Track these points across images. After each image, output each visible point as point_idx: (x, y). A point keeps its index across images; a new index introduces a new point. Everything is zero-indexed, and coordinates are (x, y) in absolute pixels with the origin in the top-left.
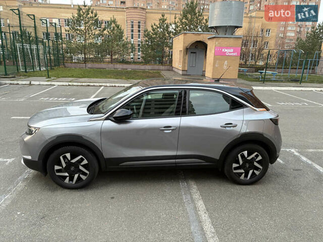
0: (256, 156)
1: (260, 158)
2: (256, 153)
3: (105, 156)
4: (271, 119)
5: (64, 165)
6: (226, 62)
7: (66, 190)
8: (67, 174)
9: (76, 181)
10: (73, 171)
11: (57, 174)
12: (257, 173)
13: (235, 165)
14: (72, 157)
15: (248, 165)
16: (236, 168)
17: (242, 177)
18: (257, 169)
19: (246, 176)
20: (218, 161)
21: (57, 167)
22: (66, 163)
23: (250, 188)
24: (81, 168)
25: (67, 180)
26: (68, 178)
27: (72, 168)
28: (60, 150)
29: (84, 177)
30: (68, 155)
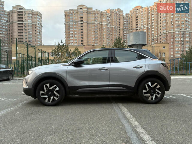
0: (156, 85)
1: (158, 86)
2: (156, 84)
3: (69, 86)
4: (162, 64)
5: (46, 91)
8: (46, 96)
9: (52, 101)
10: (51, 95)
11: (42, 96)
12: (158, 96)
13: (144, 91)
14: (50, 86)
15: (152, 91)
16: (145, 93)
17: (150, 99)
18: (158, 93)
20: (134, 88)
21: (42, 92)
24: (55, 93)
26: (47, 99)
28: (44, 82)
29: (56, 99)
30: (48, 85)
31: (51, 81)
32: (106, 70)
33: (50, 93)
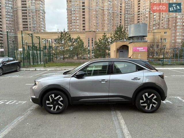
0: (153, 96)
1: (155, 97)
2: (153, 94)
3: (72, 96)
4: (159, 75)
5: (51, 101)
6: (139, 54)
7: (51, 115)
8: (52, 106)
9: (57, 109)
10: (55, 104)
11: (47, 105)
12: (155, 106)
13: (141, 101)
14: (55, 97)
15: (149, 101)
16: (142, 103)
17: (146, 108)
18: (154, 103)
19: (148, 108)
20: (131, 98)
21: (47, 102)
22: (52, 100)
23: (151, 114)
24: (59, 102)
25: (52, 109)
26: (53, 108)
27: (55, 103)
28: (50, 92)
29: (60, 107)
30: (53, 95)
31: (55, 91)
32: (106, 81)
33: (55, 102)
